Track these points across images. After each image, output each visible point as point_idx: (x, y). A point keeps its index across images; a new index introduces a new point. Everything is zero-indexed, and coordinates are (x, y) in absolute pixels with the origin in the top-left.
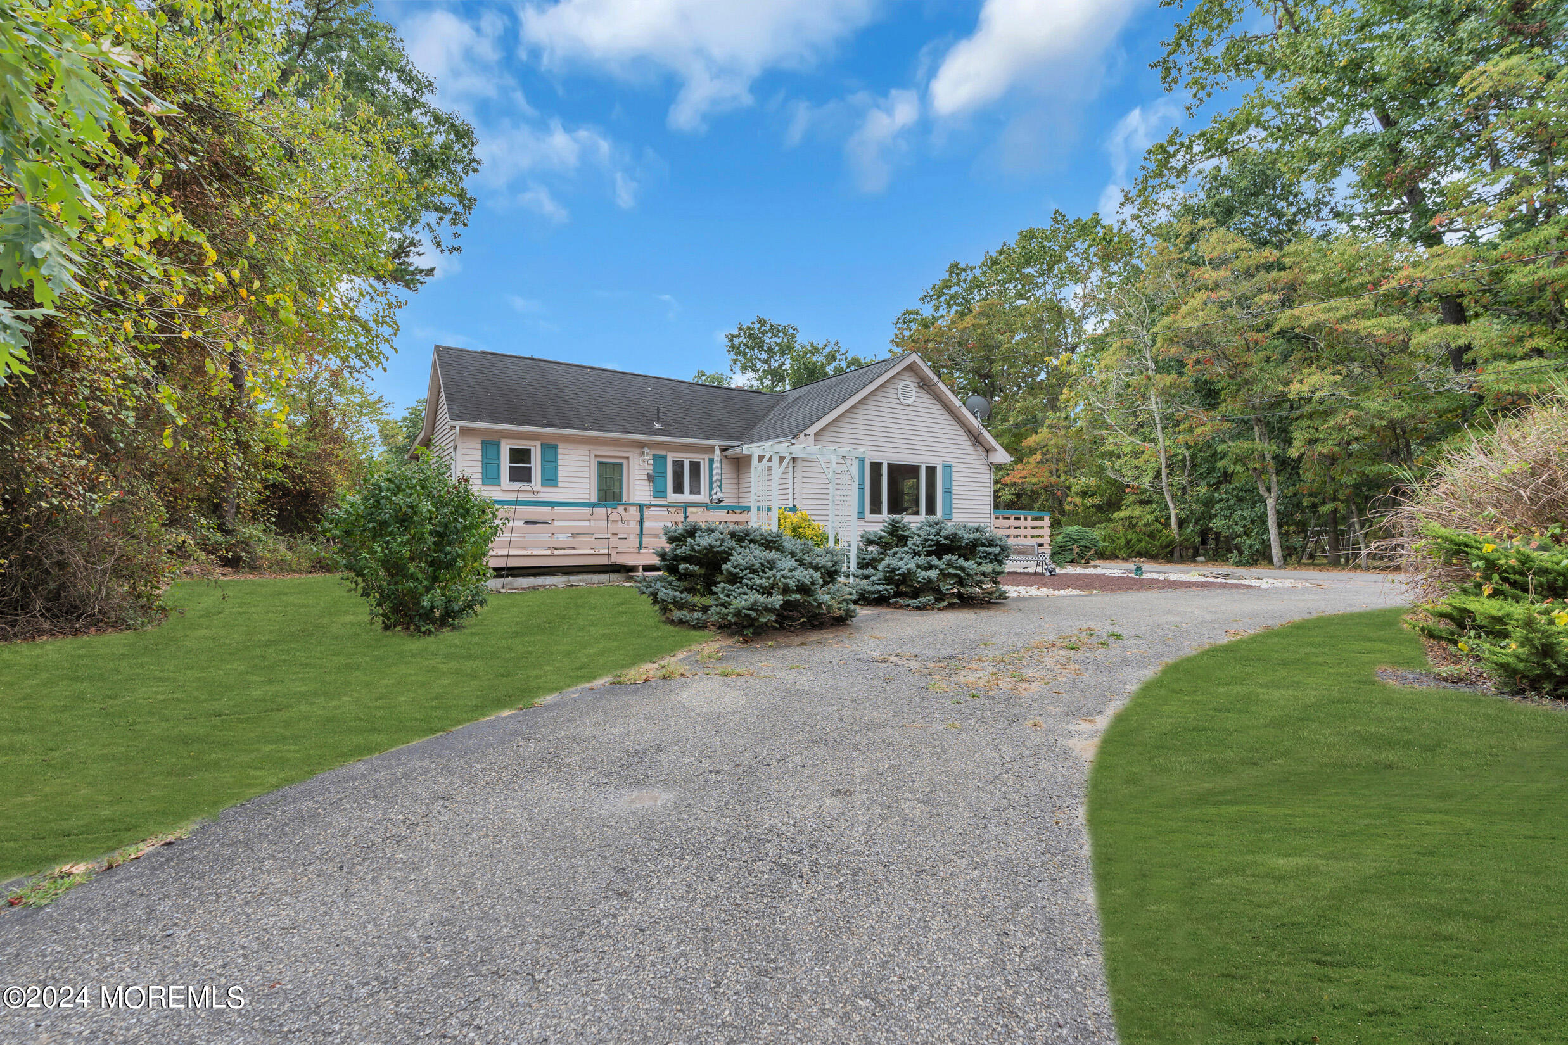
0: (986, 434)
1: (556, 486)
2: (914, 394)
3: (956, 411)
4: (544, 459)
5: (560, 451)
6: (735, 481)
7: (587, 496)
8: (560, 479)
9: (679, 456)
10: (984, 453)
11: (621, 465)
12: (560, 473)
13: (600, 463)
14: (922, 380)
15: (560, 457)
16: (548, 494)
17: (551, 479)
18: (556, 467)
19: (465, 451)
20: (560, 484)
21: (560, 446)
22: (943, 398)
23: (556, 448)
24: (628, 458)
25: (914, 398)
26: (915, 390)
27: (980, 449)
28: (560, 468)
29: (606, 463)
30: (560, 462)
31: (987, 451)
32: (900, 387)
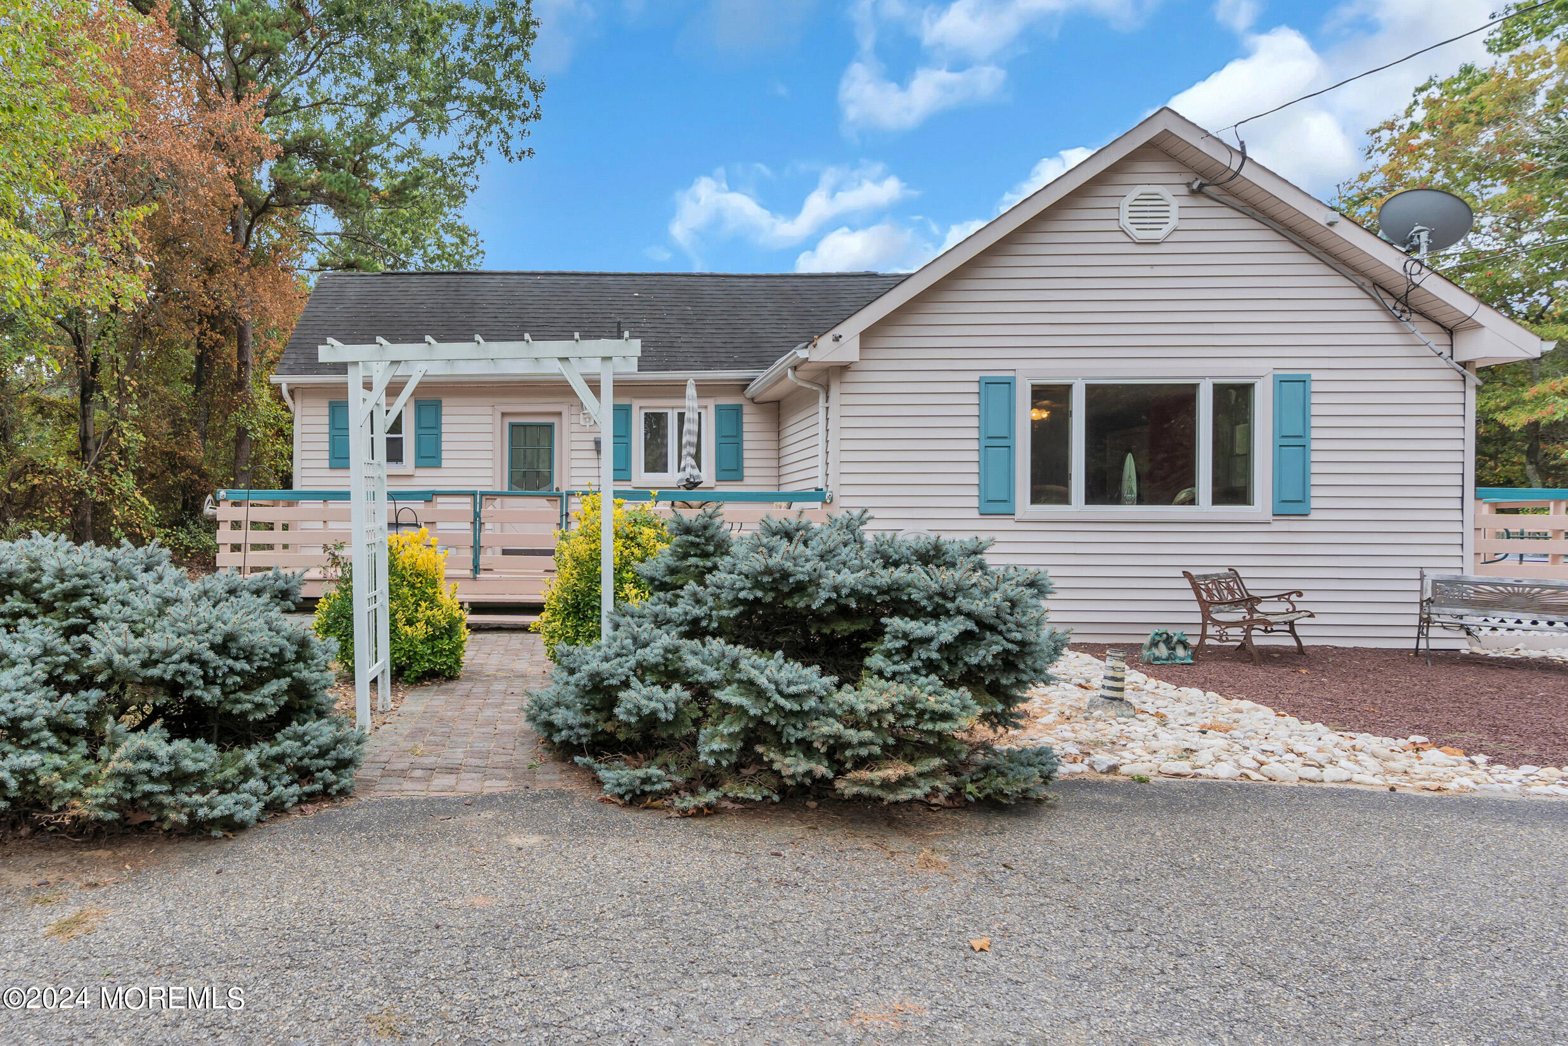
0: (1434, 285)
1: (438, 466)
2: (1174, 212)
3: (1320, 237)
4: (419, 426)
5: (445, 410)
6: (774, 445)
7: (489, 482)
8: (444, 455)
9: (656, 405)
10: (1438, 340)
11: (550, 426)
12: (444, 446)
13: (513, 426)
14: (1201, 173)
15: (444, 419)
16: (426, 480)
17: (430, 456)
18: (438, 436)
19: (306, 420)
20: (444, 463)
21: (445, 402)
22: (1275, 210)
23: (437, 406)
24: (560, 414)
25: (1173, 222)
26: (1175, 204)
27: (1420, 329)
28: (444, 437)
29: (525, 426)
30: (444, 428)
31: (1450, 332)
32: (1125, 204)
